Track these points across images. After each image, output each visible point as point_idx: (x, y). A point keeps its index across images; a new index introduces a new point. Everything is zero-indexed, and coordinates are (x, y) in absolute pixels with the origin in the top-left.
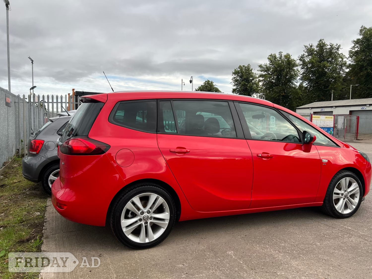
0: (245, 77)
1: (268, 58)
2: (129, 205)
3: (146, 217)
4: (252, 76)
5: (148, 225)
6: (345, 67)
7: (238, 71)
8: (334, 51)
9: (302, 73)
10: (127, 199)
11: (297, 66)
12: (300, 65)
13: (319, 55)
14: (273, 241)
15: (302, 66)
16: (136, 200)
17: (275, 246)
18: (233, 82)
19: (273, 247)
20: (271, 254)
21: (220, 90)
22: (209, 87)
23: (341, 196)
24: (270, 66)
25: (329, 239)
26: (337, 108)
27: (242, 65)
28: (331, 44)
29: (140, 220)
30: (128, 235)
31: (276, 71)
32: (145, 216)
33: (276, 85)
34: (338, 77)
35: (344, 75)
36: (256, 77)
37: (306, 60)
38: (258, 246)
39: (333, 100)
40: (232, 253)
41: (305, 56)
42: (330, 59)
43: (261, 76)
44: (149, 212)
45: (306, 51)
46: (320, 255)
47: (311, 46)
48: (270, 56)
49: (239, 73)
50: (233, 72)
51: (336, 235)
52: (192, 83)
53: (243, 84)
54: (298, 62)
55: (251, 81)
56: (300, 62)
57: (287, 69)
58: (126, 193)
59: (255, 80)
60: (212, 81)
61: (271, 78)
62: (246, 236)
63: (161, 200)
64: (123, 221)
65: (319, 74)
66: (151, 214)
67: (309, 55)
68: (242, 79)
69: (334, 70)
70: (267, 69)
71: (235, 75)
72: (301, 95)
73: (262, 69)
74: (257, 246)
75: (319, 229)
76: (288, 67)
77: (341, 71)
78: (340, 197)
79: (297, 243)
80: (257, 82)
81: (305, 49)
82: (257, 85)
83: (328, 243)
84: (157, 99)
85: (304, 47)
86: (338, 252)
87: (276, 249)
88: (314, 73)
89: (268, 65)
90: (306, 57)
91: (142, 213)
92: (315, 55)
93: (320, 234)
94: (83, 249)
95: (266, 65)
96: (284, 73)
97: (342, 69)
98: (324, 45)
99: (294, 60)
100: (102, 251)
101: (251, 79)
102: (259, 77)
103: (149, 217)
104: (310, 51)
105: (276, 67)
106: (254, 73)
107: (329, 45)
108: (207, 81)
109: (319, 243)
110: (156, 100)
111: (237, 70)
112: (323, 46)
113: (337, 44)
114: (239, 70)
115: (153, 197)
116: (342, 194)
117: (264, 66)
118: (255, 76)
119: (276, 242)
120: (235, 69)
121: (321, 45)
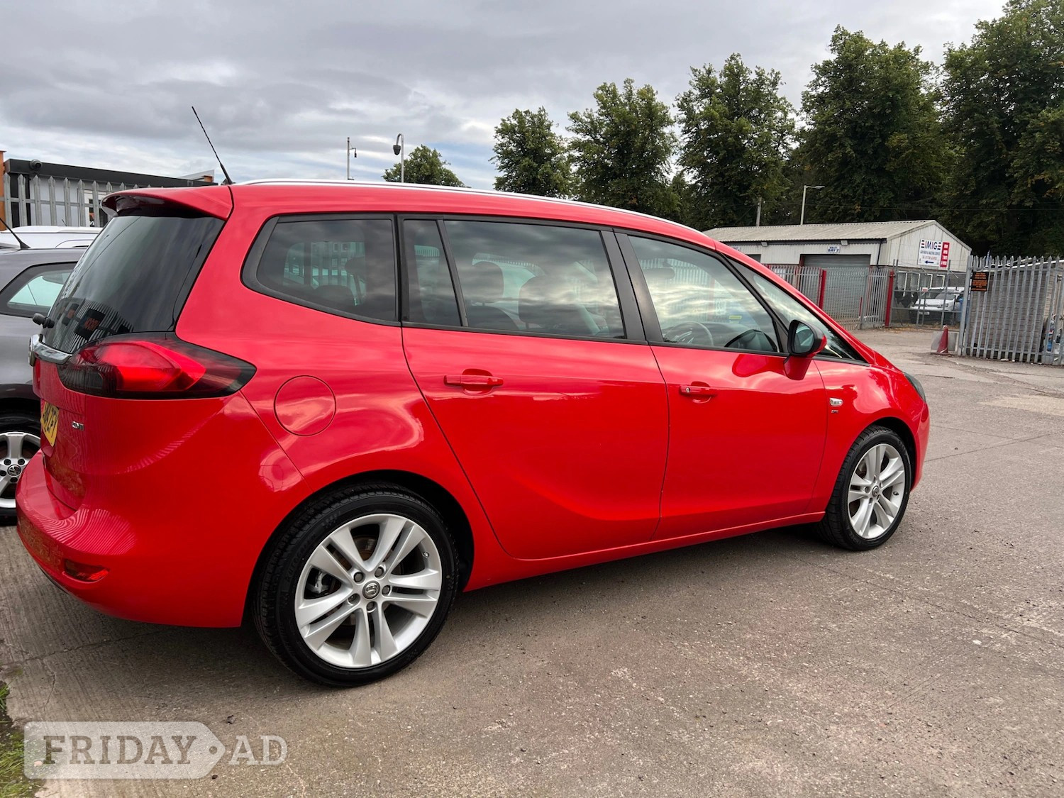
0: (530, 145)
1: (597, 96)
2: (320, 557)
3: (371, 588)
4: (551, 145)
5: (377, 611)
6: (791, 136)
7: (513, 127)
8: (765, 90)
9: (683, 145)
10: (314, 536)
11: (671, 123)
12: (681, 122)
13: (727, 99)
14: (721, 627)
15: (684, 125)
16: (342, 537)
17: (732, 643)
18: (497, 158)
19: (728, 646)
20: (731, 668)
21: (460, 180)
22: (428, 166)
23: (863, 492)
24: (601, 118)
25: (855, 610)
26: (772, 247)
27: (522, 110)
28: (759, 68)
29: (354, 598)
30: (319, 648)
31: (617, 135)
32: (368, 586)
33: (616, 176)
34: (772, 162)
35: (787, 159)
36: (563, 149)
37: (695, 108)
38: (687, 646)
39: (761, 225)
40: (624, 672)
41: (693, 97)
42: (754, 113)
43: (576, 145)
44: (379, 572)
45: (695, 83)
46: (849, 659)
47: (709, 72)
48: (602, 88)
49: (515, 132)
50: (497, 128)
51: (866, 599)
52: (400, 155)
53: (525, 166)
54: (674, 112)
55: (549, 159)
56: (681, 112)
57: (645, 130)
58: (310, 519)
59: (559, 155)
60: (435, 151)
61: (603, 153)
62: (644, 617)
63: (417, 533)
64: (301, 607)
65: (728, 151)
66: (386, 579)
67: (703, 96)
68: (523, 149)
69: (764, 144)
70: (592, 128)
71: (503, 138)
72: (678, 205)
73: (579, 125)
74: (684, 646)
75: (821, 585)
76: (646, 124)
77: (781, 147)
78: (861, 495)
79: (782, 628)
80: (564, 161)
81: (691, 77)
82: (565, 173)
83: (856, 623)
84: (395, 213)
85: (691, 72)
86: (887, 645)
87: (736, 650)
88: (713, 147)
89: (596, 115)
90: (694, 101)
91: (361, 576)
92: (718, 96)
93: (829, 599)
94: (162, 702)
95: (590, 115)
96: (638, 142)
97: (783, 141)
98: (741, 71)
99: (664, 107)
100: (230, 703)
101: (548, 151)
102: (570, 148)
103: (382, 586)
104: (706, 87)
105: (615, 123)
106: (557, 135)
107: (754, 73)
108: (421, 149)
109: (834, 622)
110: (392, 216)
111: (509, 122)
112: (738, 75)
113: (773, 71)
114: (514, 122)
115: (394, 525)
116: (868, 488)
117: (584, 118)
118: (559, 144)
119: (731, 631)
120: (503, 120)
121: (734, 73)
